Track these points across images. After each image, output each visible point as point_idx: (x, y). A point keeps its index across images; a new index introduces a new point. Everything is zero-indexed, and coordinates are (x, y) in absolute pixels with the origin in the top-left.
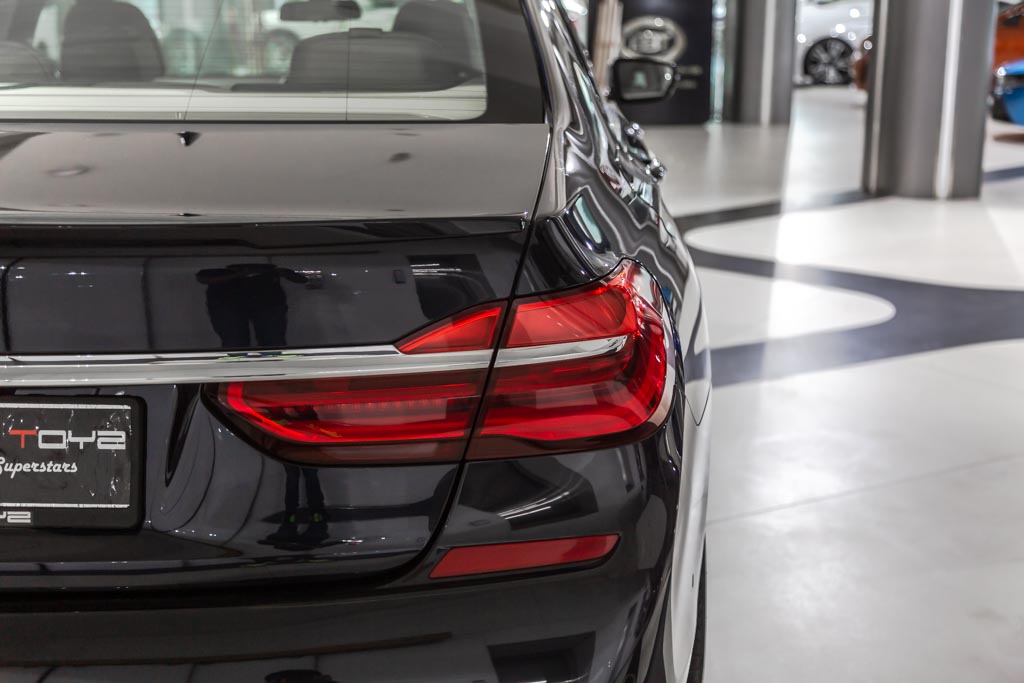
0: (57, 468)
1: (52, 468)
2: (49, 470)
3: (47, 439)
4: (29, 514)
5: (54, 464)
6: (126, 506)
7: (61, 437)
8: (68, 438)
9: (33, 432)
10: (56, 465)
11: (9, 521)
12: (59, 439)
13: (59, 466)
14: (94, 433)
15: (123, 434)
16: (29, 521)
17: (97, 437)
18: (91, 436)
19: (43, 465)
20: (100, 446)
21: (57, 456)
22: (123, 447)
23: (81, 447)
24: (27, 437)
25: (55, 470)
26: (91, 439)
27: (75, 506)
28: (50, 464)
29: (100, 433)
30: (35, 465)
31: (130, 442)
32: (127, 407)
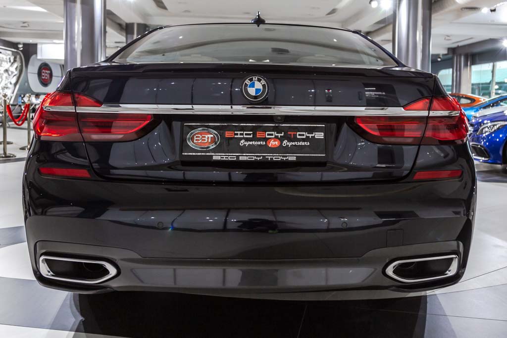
0: (303, 144)
3: (300, 135)
4: (295, 157)
6: (324, 154)
8: (306, 134)
9: (296, 133)
12: (303, 135)
14: (314, 133)
15: (323, 133)
20: (316, 137)
21: (303, 140)
22: (323, 137)
23: (310, 137)
24: (293, 134)
26: (313, 135)
28: (301, 142)
29: (316, 133)
30: (296, 143)
31: (325, 136)
32: (324, 126)
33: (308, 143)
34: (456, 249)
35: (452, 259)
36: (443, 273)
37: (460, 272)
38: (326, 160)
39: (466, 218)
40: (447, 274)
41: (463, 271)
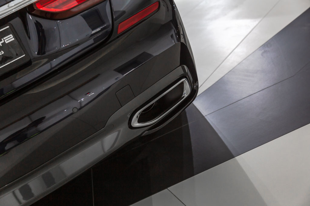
6: (24, 55)
14: (2, 39)
15: (11, 35)
17: (4, 40)
18: (2, 41)
20: (7, 42)
22: (13, 39)
23: (1, 45)
26: (3, 41)
27: (9, 63)
29: (4, 38)
31: (15, 36)
32: (8, 27)
33: (2, 52)
34: (183, 72)
35: (182, 83)
36: (180, 97)
37: (195, 87)
38: (29, 59)
39: (180, 43)
40: (184, 97)
41: (197, 84)
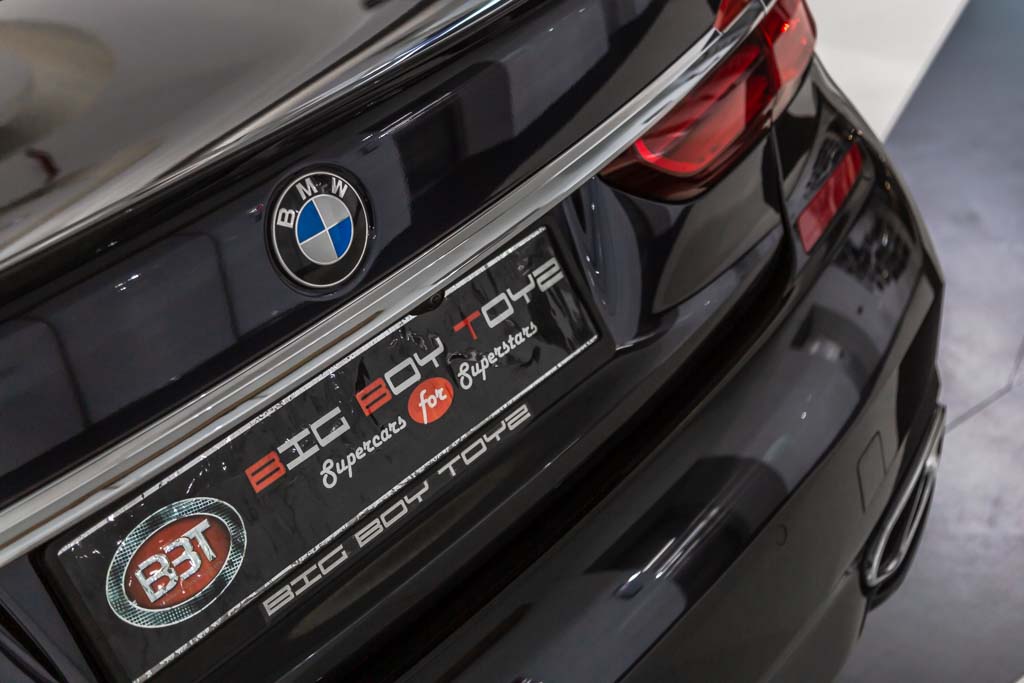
1: (514, 342)
2: (513, 347)
3: (492, 314)
5: (513, 336)
7: (503, 302)
8: (510, 298)
9: (477, 315)
10: (517, 336)
11: (511, 428)
12: (503, 306)
13: (520, 335)
15: (555, 260)
16: (529, 415)
17: (535, 279)
18: (530, 283)
19: (505, 345)
20: (544, 288)
22: (560, 276)
23: (527, 301)
24: (473, 323)
25: (518, 343)
29: (535, 273)
